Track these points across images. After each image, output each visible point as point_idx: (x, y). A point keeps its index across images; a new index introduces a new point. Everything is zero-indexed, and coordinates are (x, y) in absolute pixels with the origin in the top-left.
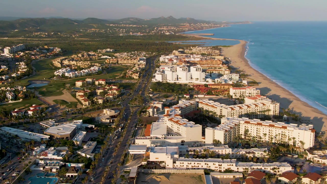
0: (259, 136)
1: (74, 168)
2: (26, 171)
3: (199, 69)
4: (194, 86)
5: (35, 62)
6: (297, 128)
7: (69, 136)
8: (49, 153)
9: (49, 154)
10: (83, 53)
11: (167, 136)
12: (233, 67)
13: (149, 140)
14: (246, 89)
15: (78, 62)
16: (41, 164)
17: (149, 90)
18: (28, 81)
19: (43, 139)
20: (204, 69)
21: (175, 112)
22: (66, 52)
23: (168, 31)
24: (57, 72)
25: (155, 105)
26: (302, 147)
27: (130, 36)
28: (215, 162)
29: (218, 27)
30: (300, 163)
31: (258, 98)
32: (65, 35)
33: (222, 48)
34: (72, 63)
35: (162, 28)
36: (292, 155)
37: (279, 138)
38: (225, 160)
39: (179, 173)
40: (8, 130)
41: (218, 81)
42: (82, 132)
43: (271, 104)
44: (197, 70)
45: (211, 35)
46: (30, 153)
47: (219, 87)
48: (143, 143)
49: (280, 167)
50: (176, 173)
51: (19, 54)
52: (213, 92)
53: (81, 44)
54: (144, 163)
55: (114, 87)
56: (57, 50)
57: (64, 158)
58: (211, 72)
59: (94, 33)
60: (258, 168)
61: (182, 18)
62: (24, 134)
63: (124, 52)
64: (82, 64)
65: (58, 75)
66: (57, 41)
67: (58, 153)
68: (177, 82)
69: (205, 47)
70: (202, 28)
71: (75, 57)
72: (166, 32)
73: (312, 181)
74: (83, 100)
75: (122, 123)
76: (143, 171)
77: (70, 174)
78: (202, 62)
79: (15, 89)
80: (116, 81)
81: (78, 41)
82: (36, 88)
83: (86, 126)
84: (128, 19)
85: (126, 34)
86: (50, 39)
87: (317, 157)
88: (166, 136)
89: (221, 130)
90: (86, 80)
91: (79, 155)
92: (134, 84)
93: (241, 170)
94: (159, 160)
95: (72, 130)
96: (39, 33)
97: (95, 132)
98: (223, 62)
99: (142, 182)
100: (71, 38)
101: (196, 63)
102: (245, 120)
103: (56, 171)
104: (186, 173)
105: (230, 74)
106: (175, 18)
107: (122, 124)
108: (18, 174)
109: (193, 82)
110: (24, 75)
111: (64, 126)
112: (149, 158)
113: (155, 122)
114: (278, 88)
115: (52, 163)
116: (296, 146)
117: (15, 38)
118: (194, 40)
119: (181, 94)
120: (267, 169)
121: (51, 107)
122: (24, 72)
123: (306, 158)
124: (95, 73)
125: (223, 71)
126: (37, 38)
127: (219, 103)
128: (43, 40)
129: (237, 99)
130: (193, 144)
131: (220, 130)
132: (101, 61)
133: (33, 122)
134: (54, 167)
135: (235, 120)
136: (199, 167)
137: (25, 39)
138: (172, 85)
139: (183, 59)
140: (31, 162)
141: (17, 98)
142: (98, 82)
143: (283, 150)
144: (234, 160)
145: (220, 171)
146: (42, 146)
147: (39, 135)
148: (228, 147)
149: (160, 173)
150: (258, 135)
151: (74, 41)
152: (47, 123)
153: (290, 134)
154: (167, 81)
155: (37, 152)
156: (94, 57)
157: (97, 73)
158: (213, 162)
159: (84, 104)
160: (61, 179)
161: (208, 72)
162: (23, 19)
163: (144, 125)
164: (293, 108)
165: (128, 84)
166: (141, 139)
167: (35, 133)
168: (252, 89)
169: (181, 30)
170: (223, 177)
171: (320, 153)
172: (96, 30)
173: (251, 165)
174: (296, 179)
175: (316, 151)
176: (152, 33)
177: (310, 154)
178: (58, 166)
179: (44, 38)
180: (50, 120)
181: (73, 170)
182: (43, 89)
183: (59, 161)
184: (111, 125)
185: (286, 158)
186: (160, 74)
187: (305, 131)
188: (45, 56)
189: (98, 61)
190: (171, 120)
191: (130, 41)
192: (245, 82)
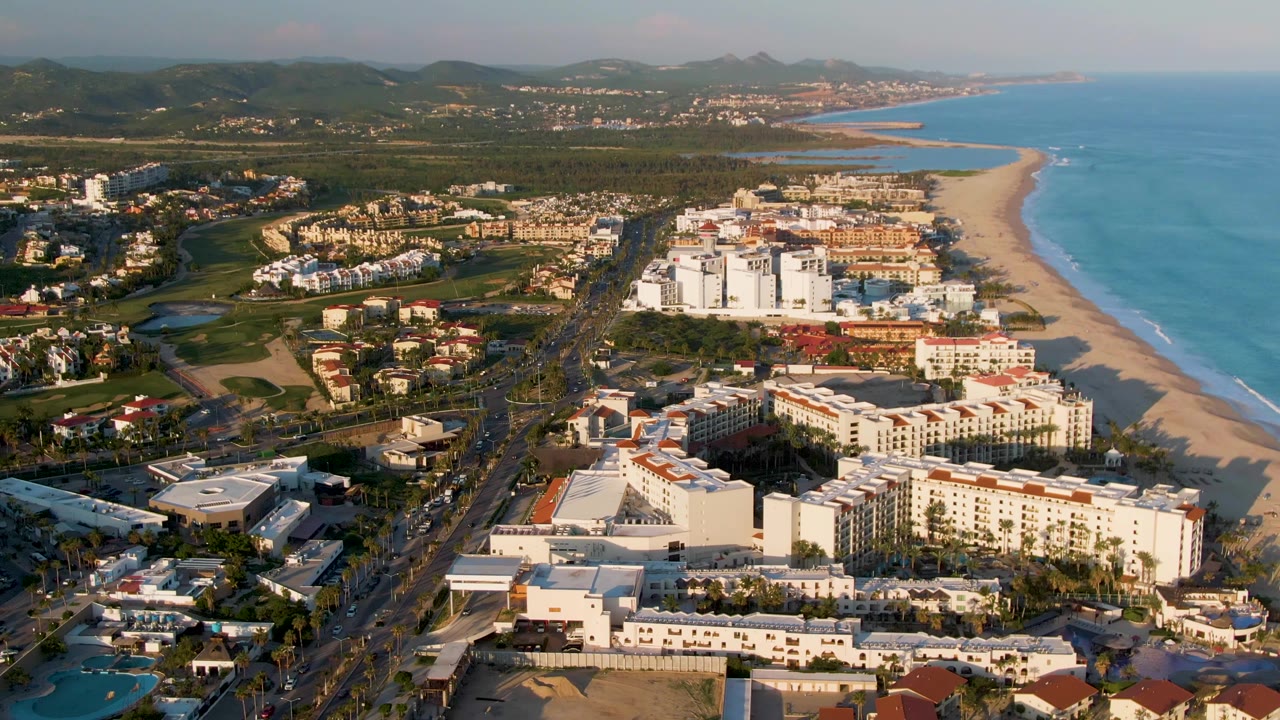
0: (984, 530)
1: (223, 641)
2: (44, 649)
3: (814, 261)
4: (783, 329)
5: (196, 232)
6: (1131, 501)
7: (241, 518)
8: (148, 582)
9: (145, 586)
10: (388, 200)
11: (616, 522)
12: (965, 254)
13: (543, 538)
14: (978, 344)
15: (358, 233)
16: (108, 620)
17: (604, 343)
18: (150, 306)
19: (140, 526)
20: (842, 261)
21: (667, 430)
22: (322, 197)
23: (743, 112)
24: (263, 272)
25: (602, 403)
26: (1146, 576)
27: (590, 132)
28: (774, 628)
29: (946, 94)
30: (1121, 641)
31: (1016, 380)
32: (341, 127)
33: (940, 178)
34: (335, 236)
35: (723, 102)
36: (1099, 609)
37: (1062, 539)
38: (816, 621)
39: (630, 670)
40: (18, 492)
41: (881, 310)
42: (296, 504)
43: (1059, 402)
44: (804, 268)
45: (913, 129)
46: (79, 578)
47: (880, 334)
48: (521, 548)
49: (1031, 654)
50: (619, 669)
51: (140, 201)
52: (852, 353)
53: (393, 164)
54: (502, 627)
55: (465, 332)
56: (293, 185)
57: (201, 603)
58: (862, 275)
59: (455, 119)
60: (943, 656)
61: (807, 60)
62: (77, 507)
63: (548, 195)
64: (371, 240)
65: (264, 282)
66: (308, 150)
67: (181, 581)
68: (722, 313)
69: (871, 175)
70: (879, 101)
71: (352, 215)
72: (736, 117)
73: (1148, 711)
74: (332, 378)
75: (465, 471)
76: (491, 657)
77: (208, 664)
78: (839, 234)
79: (89, 335)
80: (484, 306)
81: (385, 151)
82: (168, 334)
83: (319, 481)
84: (596, 65)
85: (577, 125)
86: (282, 144)
87: (1197, 617)
88: (612, 522)
89: (826, 503)
90: (365, 303)
91: (266, 590)
92: (546, 321)
93: (874, 660)
94: (565, 616)
95: (257, 496)
96: (242, 122)
97: (350, 504)
98: (924, 236)
99: (478, 699)
100: (365, 140)
101: (817, 239)
102: (933, 466)
103: (160, 652)
104: (659, 668)
105: (941, 281)
106: (778, 59)
107: (461, 476)
108: (11, 656)
109: (786, 316)
110: (138, 281)
111: (233, 478)
112: (524, 609)
113: (586, 467)
114: (1120, 341)
115: (151, 617)
116: (1126, 572)
117: (152, 140)
118: (838, 147)
119: (726, 360)
120: (979, 660)
121: (210, 404)
122: (140, 271)
123: (1154, 620)
124: (410, 274)
125: (912, 272)
126: (234, 141)
127: (850, 398)
128: (254, 148)
129: (939, 384)
130: (717, 555)
131: (822, 504)
132: (448, 231)
133: (123, 463)
134: (153, 636)
135: (894, 464)
136: (712, 648)
137: (189, 142)
138: (702, 323)
139: (764, 222)
140: (71, 614)
141: (89, 371)
142: (408, 310)
143: (1066, 585)
144: (851, 623)
145: (793, 666)
146: (128, 555)
147: (129, 513)
148: (842, 572)
149: (556, 668)
150: (981, 525)
151: (372, 150)
152: (174, 465)
153: (1103, 524)
154: (682, 311)
155: (103, 576)
156: (423, 214)
157: (419, 275)
158: (768, 628)
159: (333, 394)
160: (170, 681)
161: (850, 277)
162: (190, 66)
163: (544, 480)
164: (1159, 421)
165: (527, 321)
166: (515, 532)
167: (116, 505)
168: (1005, 343)
169: (795, 107)
170: (799, 687)
171: (1214, 601)
172: (463, 111)
173: (916, 642)
174: (1086, 702)
175: (1197, 595)
176: (681, 121)
177: (1169, 605)
178: (170, 630)
179: (258, 141)
180: (190, 454)
181: (218, 648)
182: (194, 337)
183: (178, 613)
184: (419, 478)
185: (1074, 617)
186: (657, 282)
187: (1160, 514)
188: (239, 211)
189: (439, 228)
190: (640, 461)
191: (583, 150)
192: (990, 316)
